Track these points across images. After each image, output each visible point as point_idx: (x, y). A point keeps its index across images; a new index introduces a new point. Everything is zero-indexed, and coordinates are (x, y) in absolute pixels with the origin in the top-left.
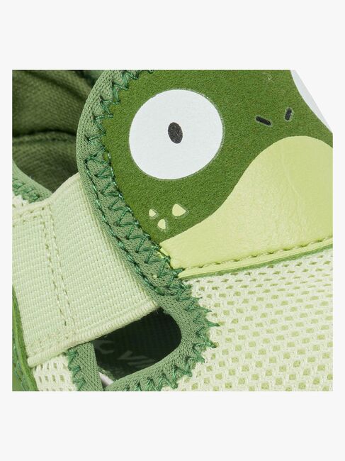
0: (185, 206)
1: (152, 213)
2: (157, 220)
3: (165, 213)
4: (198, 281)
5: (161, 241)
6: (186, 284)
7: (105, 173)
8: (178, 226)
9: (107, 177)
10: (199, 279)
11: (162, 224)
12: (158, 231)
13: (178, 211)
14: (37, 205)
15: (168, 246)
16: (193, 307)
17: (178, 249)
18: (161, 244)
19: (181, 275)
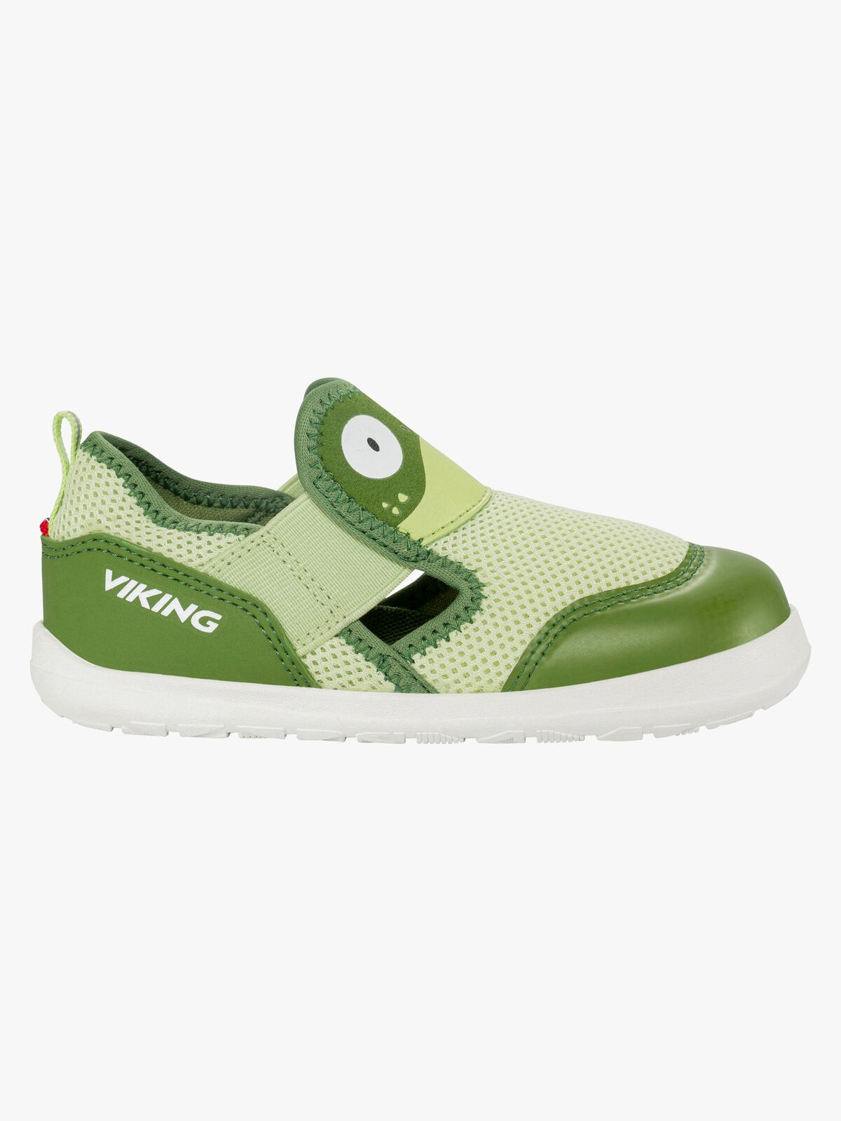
0: (405, 493)
1: (385, 505)
2: (390, 509)
3: (396, 503)
4: (436, 545)
5: (398, 524)
6: (428, 549)
7: (334, 487)
8: (407, 509)
9: (336, 489)
10: (436, 542)
11: (395, 511)
12: (394, 516)
13: (403, 498)
14: (251, 537)
15: (404, 527)
16: (445, 563)
17: (413, 526)
18: (398, 526)
19: (423, 543)
